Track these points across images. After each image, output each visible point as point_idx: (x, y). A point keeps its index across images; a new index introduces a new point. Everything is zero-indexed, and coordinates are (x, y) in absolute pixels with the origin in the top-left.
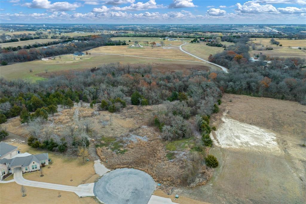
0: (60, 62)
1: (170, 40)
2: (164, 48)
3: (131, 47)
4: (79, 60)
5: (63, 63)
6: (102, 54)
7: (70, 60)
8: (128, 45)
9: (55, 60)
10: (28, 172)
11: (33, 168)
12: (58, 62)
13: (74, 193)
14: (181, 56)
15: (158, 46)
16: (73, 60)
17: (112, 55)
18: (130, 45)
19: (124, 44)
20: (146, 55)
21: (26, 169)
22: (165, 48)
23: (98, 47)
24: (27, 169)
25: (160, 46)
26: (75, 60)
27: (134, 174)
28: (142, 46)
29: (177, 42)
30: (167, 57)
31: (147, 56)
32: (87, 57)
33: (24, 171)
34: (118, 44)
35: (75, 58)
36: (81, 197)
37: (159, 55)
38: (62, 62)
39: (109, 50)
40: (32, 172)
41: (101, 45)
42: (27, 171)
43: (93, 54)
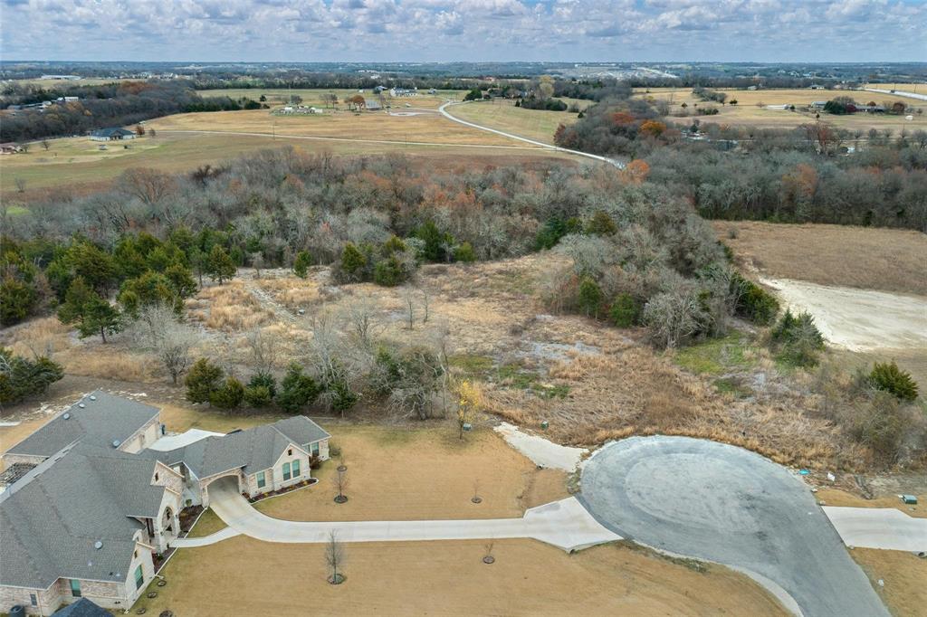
0: (52, 159)
1: (397, 94)
2: (392, 114)
3: (280, 113)
4: (119, 152)
5: (65, 162)
6: (193, 134)
7: (86, 153)
8: (268, 108)
9: (26, 153)
10: (270, 493)
11: (287, 476)
12: (42, 160)
13: (533, 539)
14: (461, 133)
15: (373, 109)
16: (97, 153)
17: (231, 137)
18: (272, 108)
19: (253, 106)
20: (351, 135)
21: (262, 483)
22: (395, 114)
23: (163, 116)
24: (264, 481)
25: (377, 109)
26: (109, 153)
27: (685, 452)
28: (321, 111)
29: (421, 99)
30: (421, 137)
31: (354, 137)
32: (145, 143)
33: (254, 490)
34: (232, 106)
35: (105, 147)
36: (573, 552)
37: (389, 132)
38: (62, 159)
39: (210, 122)
40: (283, 490)
41: (172, 111)
42: (264, 490)
43: (165, 135)
